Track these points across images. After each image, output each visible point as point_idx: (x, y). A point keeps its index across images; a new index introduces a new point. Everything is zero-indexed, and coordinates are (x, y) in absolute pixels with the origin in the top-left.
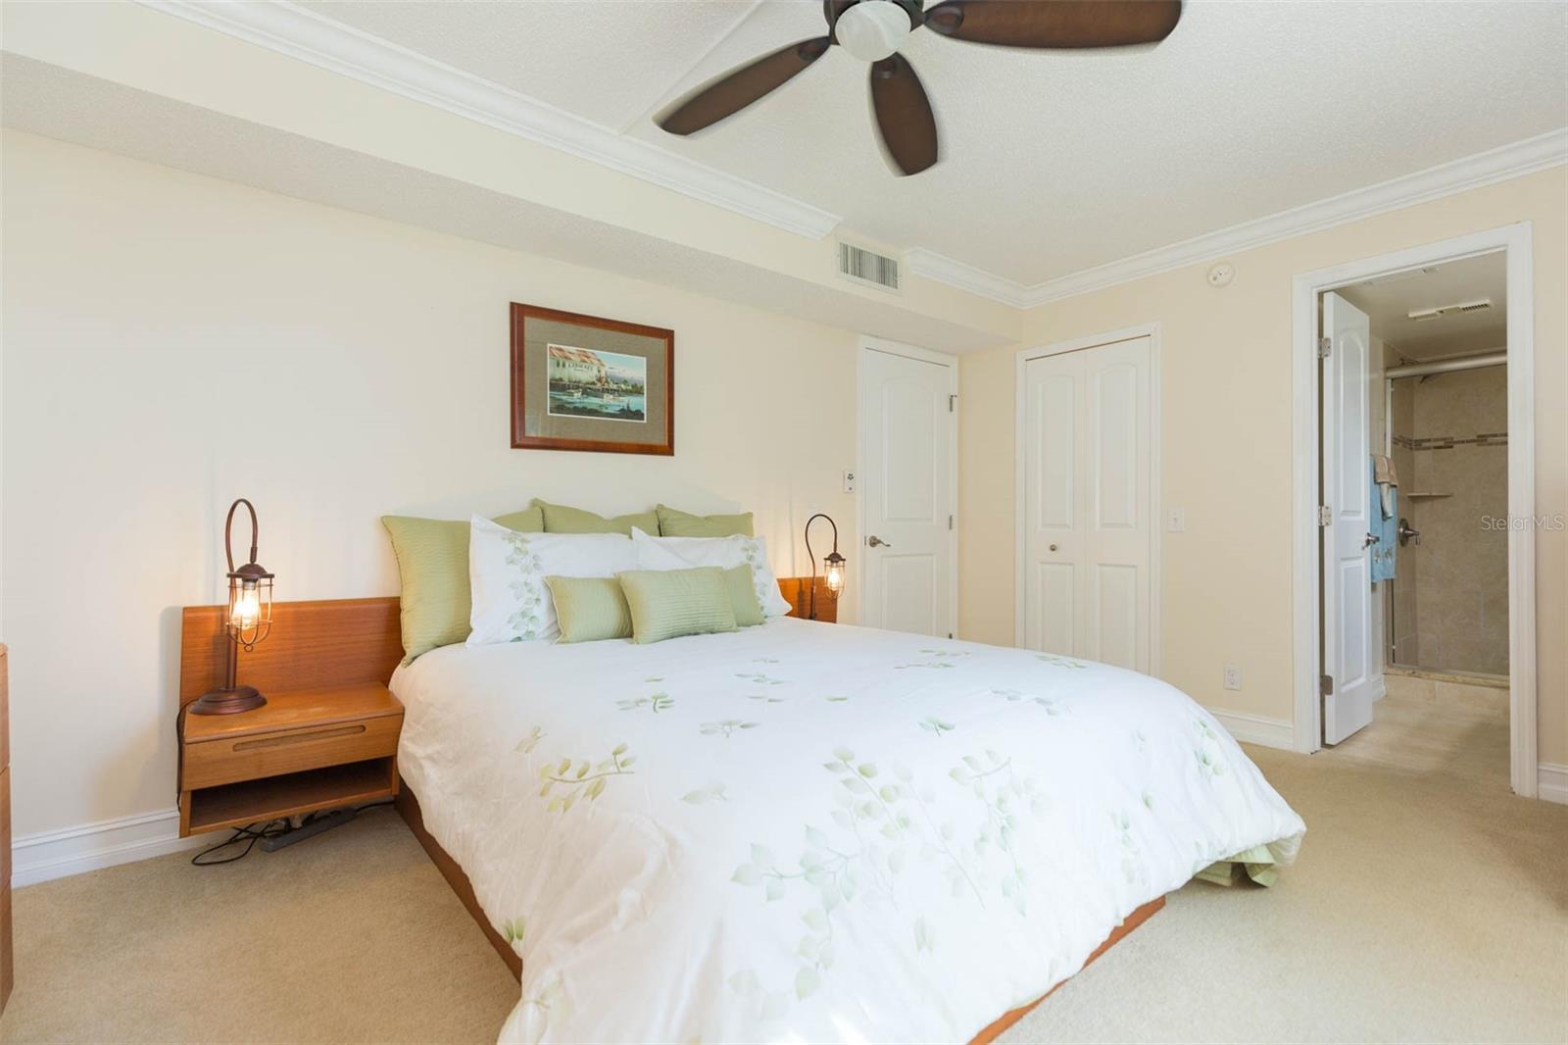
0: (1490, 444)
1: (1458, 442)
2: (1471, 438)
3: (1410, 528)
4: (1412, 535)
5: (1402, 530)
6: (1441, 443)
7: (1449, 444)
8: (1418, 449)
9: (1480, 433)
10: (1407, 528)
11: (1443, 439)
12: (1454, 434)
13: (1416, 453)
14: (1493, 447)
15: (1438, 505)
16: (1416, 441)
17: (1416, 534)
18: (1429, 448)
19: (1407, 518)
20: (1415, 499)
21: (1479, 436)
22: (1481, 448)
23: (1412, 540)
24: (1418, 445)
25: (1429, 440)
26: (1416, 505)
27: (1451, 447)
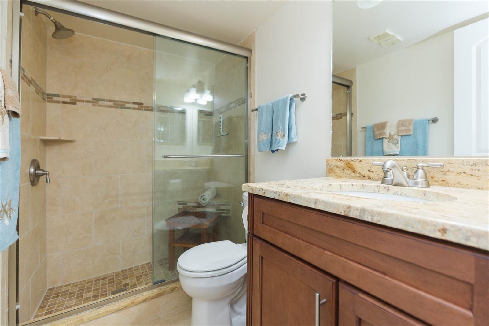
0: (100, 106)
1: (80, 101)
2: (88, 99)
3: (41, 168)
4: (43, 174)
5: (32, 170)
6: (68, 100)
7: (73, 102)
8: (48, 102)
9: (95, 97)
10: (38, 168)
11: (70, 97)
12: (77, 93)
13: (48, 104)
14: (102, 108)
15: (65, 149)
16: (48, 95)
17: (46, 174)
18: (58, 102)
19: (39, 160)
20: (46, 143)
21: (93, 99)
22: (94, 108)
23: (42, 179)
24: (50, 97)
25: (58, 96)
26: (47, 148)
27: (75, 104)
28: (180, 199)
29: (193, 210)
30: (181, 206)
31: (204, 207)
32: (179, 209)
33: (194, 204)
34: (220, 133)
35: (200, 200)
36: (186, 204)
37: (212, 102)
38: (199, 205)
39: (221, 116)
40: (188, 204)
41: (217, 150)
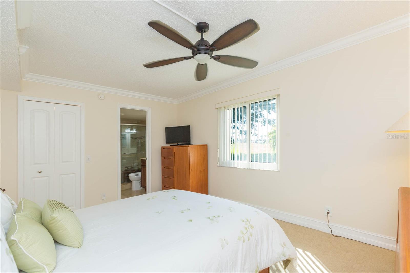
28: (126, 166)
29: (130, 169)
30: (126, 168)
31: (134, 168)
32: (126, 169)
33: (131, 167)
34: (139, 145)
35: (133, 166)
36: (128, 167)
37: (136, 132)
38: (132, 168)
39: (139, 140)
40: (129, 167)
41: (138, 151)
